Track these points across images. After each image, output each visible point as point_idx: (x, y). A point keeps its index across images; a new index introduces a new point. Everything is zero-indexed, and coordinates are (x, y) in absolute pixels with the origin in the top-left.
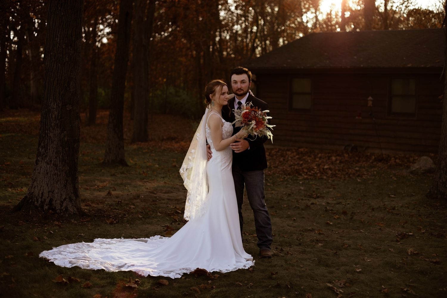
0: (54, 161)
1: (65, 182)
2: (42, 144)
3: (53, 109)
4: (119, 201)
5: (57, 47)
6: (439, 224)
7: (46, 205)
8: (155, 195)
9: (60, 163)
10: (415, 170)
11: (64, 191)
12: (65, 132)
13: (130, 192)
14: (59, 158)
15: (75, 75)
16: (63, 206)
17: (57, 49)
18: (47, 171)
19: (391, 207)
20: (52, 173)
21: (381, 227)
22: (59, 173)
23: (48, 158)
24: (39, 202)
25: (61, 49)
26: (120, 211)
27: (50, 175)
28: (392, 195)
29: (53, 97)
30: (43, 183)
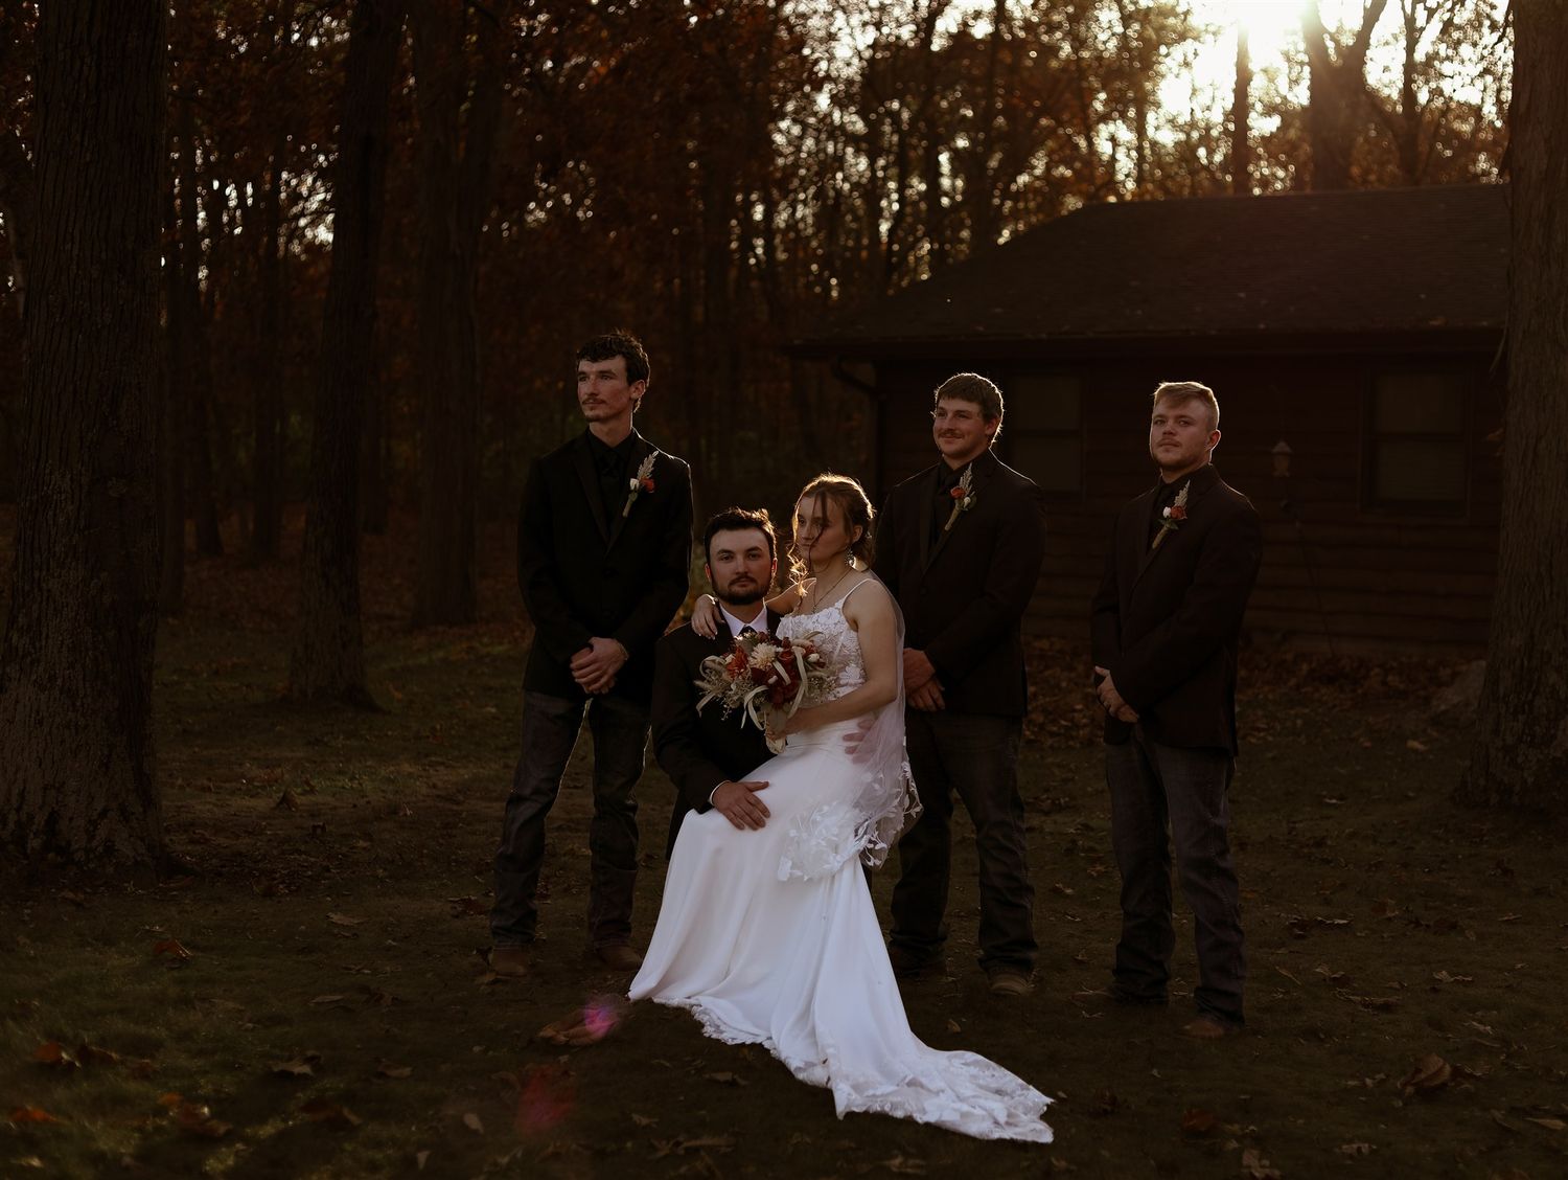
1: (106, 751)
2: (20, 619)
4: (315, 827)
5: (72, 276)
7: (36, 835)
9: (88, 685)
10: (1444, 711)
11: (101, 783)
12: (104, 575)
13: (366, 796)
14: (84, 666)
15: (139, 372)
16: (98, 838)
17: (72, 283)
19: (1314, 837)
20: (58, 719)
22: (82, 721)
23: (41, 669)
24: (11, 826)
25: (84, 283)
26: (313, 859)
27: (51, 728)
28: (1333, 797)
29: (58, 451)
30: (26, 755)
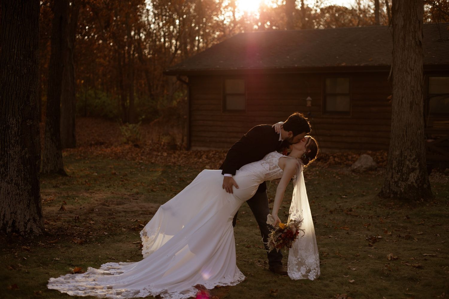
0: (15, 180)
1: (28, 202)
3: (13, 124)
4: (75, 217)
5: (15, 59)
6: (402, 225)
7: (9, 228)
8: (108, 208)
10: (356, 169)
11: (27, 211)
12: (26, 149)
13: (82, 205)
14: (21, 176)
15: (35, 87)
16: (28, 228)
17: (15, 61)
18: (8, 190)
19: (347, 208)
20: (14, 193)
21: (347, 230)
22: (21, 193)
23: (8, 177)
24: (1, 225)
25: (18, 61)
26: (82, 229)
27: (12, 195)
28: (343, 196)
29: (12, 112)
30: (5, 204)
